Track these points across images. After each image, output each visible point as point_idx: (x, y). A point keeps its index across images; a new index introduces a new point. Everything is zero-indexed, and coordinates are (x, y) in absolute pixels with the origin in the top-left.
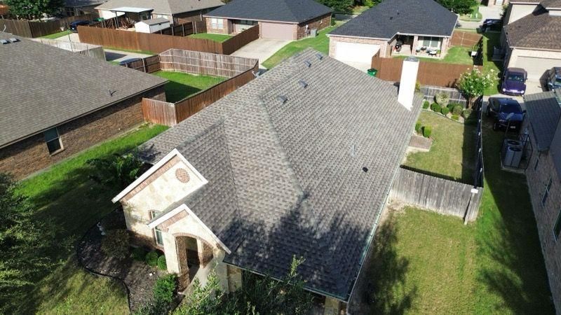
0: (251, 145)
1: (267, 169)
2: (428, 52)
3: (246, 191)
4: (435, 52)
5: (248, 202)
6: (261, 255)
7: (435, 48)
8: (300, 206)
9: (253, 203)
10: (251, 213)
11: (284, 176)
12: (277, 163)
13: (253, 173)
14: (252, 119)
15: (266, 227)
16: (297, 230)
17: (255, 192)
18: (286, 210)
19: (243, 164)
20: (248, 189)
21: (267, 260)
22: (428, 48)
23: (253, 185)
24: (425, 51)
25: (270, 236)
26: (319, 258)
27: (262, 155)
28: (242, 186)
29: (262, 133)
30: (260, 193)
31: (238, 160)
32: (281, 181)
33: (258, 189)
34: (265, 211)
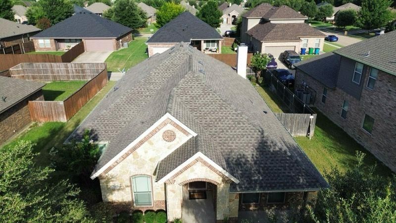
0: (205, 105)
1: (226, 118)
2: (211, 50)
3: (220, 137)
4: (215, 50)
5: (225, 145)
6: (256, 178)
7: (215, 48)
8: (263, 137)
9: (230, 144)
10: (231, 152)
11: (242, 120)
12: (232, 113)
13: (218, 124)
14: (195, 86)
15: (247, 157)
16: (272, 154)
17: (227, 136)
18: (256, 143)
19: (206, 119)
20: (220, 135)
21: (262, 180)
22: (210, 48)
23: (223, 132)
24: (208, 50)
25: (255, 163)
26: (297, 168)
27: (218, 110)
28: (214, 135)
29: (209, 95)
30: (231, 136)
31: (201, 117)
32: (242, 125)
33: (228, 133)
34: (242, 148)
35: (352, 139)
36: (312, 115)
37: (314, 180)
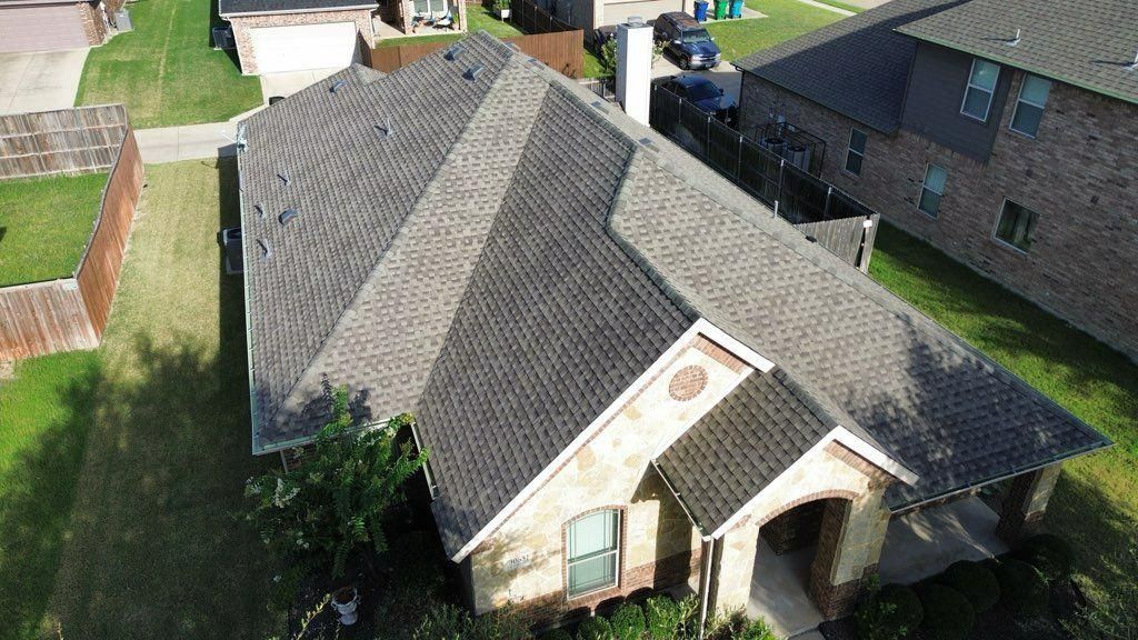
0: (725, 259)
1: (799, 292)
3: (803, 355)
5: (826, 375)
6: (939, 456)
8: (913, 332)
9: (839, 371)
10: (852, 392)
11: (841, 291)
12: (806, 272)
13: (782, 313)
14: (674, 201)
15: (897, 400)
16: (951, 377)
17: (821, 348)
18: (901, 353)
19: (746, 302)
20: (803, 349)
21: (954, 456)
23: (805, 335)
25: (921, 413)
26: (1022, 403)
27: (766, 270)
28: (786, 349)
29: (723, 223)
30: (832, 345)
31: (728, 302)
32: (846, 305)
33: (819, 339)
34: (873, 374)
35: (964, 267)
36: (868, 218)
37: (1068, 429)
